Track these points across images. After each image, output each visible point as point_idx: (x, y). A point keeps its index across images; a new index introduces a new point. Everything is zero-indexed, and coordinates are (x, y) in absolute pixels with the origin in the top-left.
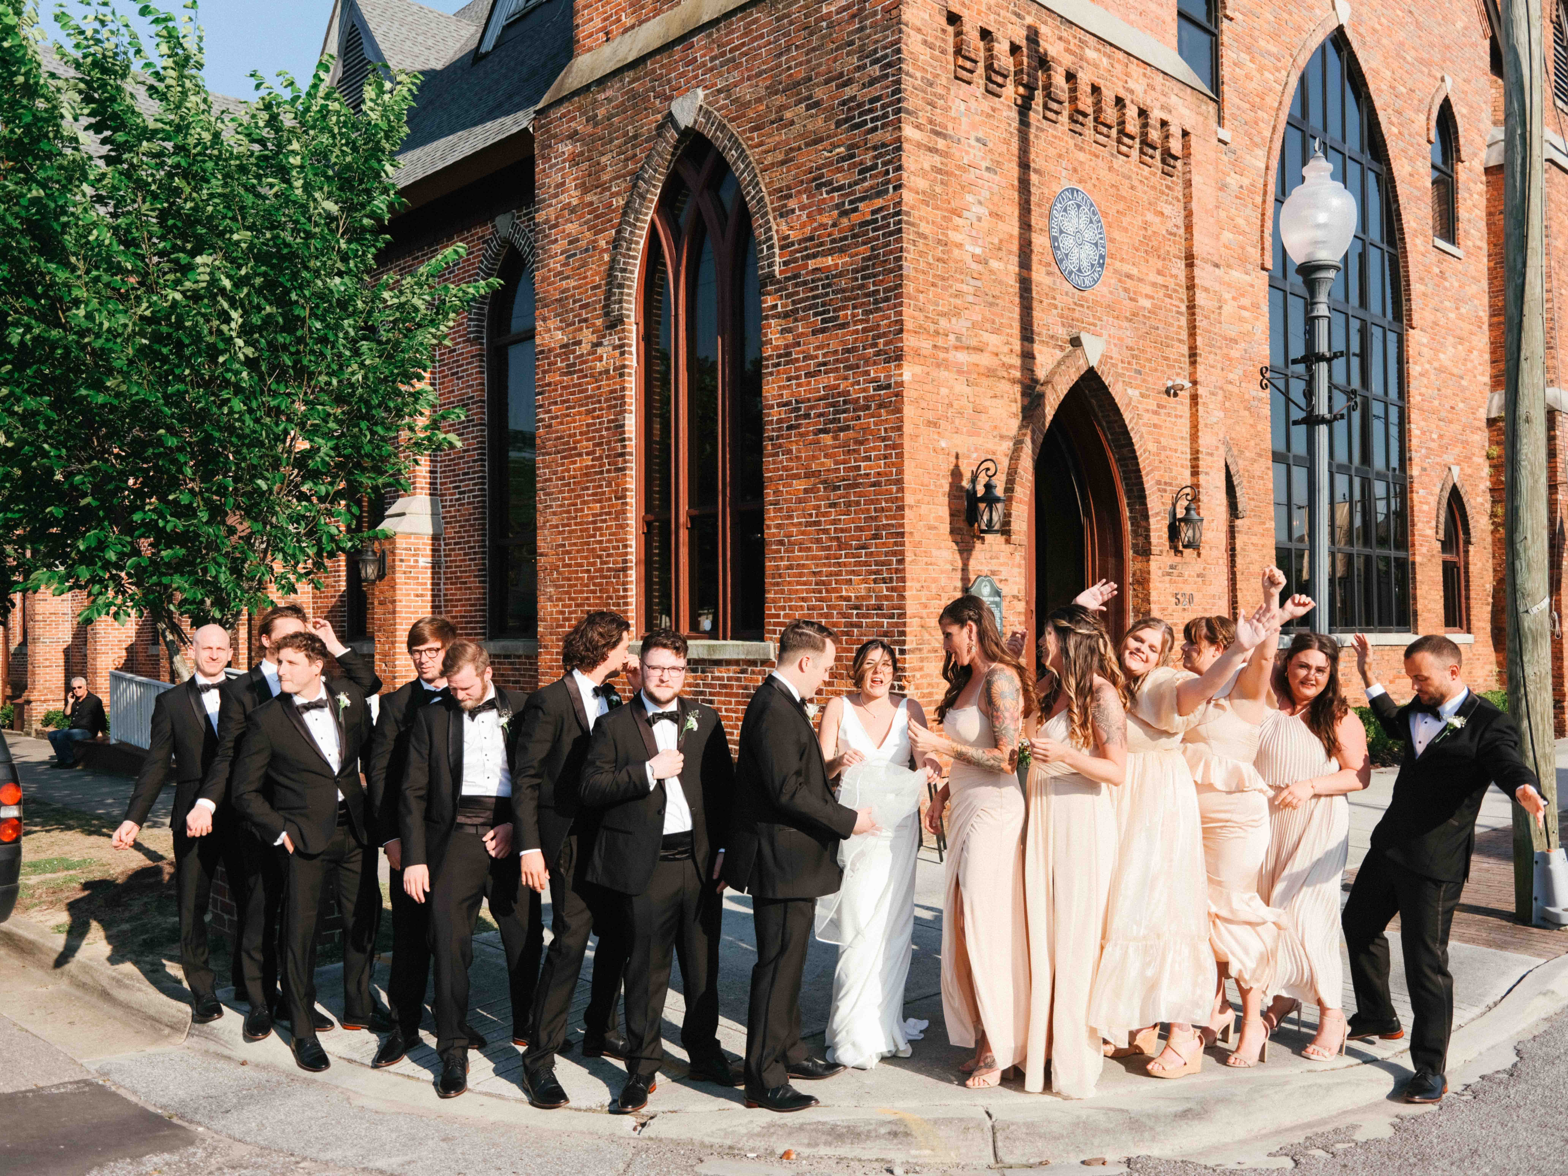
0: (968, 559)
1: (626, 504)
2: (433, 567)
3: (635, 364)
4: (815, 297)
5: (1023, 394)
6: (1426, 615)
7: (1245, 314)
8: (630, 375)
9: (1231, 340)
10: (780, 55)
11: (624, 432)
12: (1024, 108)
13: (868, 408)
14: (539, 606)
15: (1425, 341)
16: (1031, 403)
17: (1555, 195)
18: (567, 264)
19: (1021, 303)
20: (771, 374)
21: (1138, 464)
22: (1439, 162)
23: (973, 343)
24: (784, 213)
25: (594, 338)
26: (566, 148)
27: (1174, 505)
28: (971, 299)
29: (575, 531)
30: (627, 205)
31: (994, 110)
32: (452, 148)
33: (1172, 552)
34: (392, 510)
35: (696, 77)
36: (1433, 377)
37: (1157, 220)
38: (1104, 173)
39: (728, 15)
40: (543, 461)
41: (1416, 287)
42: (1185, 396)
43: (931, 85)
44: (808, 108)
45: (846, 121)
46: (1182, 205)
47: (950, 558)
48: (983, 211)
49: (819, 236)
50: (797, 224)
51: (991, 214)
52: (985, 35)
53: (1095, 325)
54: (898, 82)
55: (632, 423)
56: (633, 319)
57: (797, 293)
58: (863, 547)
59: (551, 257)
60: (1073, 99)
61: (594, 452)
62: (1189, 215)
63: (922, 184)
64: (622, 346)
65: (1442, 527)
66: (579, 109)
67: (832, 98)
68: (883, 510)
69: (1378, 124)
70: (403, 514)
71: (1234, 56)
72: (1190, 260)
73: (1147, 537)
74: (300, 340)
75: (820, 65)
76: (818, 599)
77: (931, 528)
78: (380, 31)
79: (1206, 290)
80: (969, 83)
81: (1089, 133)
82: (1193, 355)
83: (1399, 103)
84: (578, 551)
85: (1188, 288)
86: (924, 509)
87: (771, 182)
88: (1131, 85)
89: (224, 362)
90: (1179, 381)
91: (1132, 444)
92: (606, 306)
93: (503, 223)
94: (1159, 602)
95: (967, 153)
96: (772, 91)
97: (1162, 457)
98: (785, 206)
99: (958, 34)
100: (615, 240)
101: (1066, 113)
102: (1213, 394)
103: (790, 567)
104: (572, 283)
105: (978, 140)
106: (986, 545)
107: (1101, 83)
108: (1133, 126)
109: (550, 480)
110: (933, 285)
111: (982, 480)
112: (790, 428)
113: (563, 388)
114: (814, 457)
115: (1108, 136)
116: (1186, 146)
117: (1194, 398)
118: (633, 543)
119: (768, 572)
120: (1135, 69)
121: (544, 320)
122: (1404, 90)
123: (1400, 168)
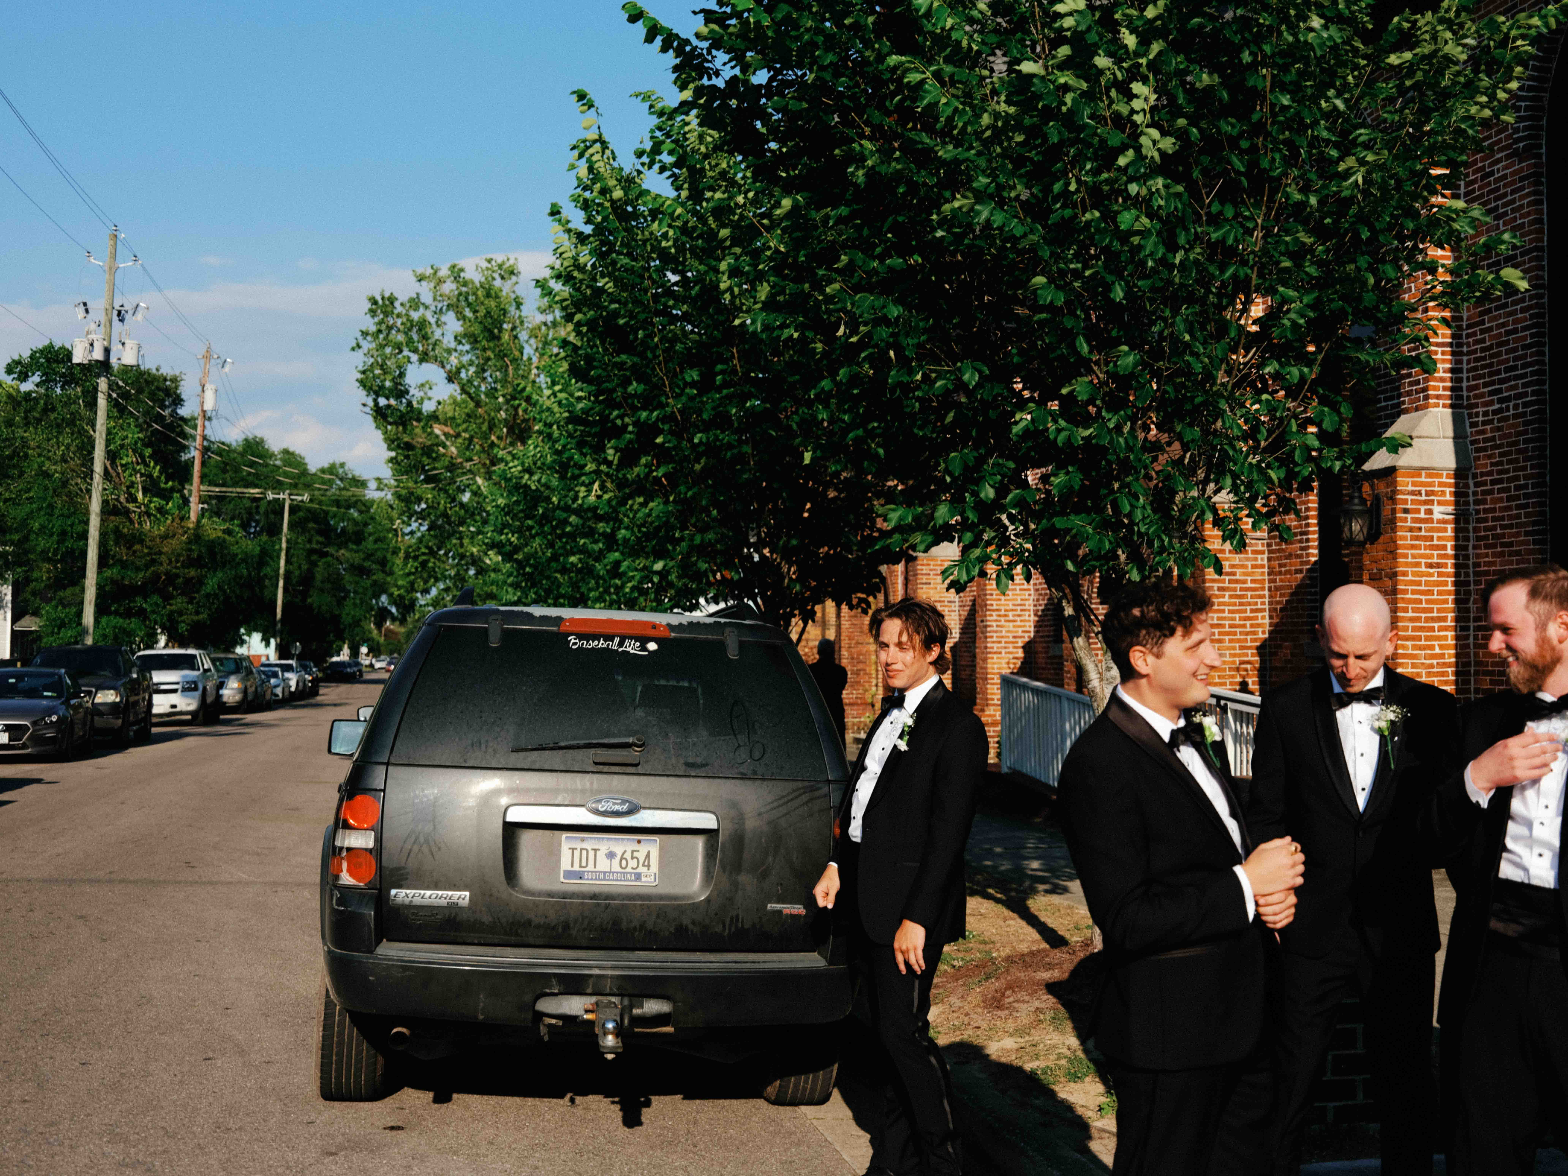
2: (1457, 521)
34: (1390, 435)
74: (1259, 129)
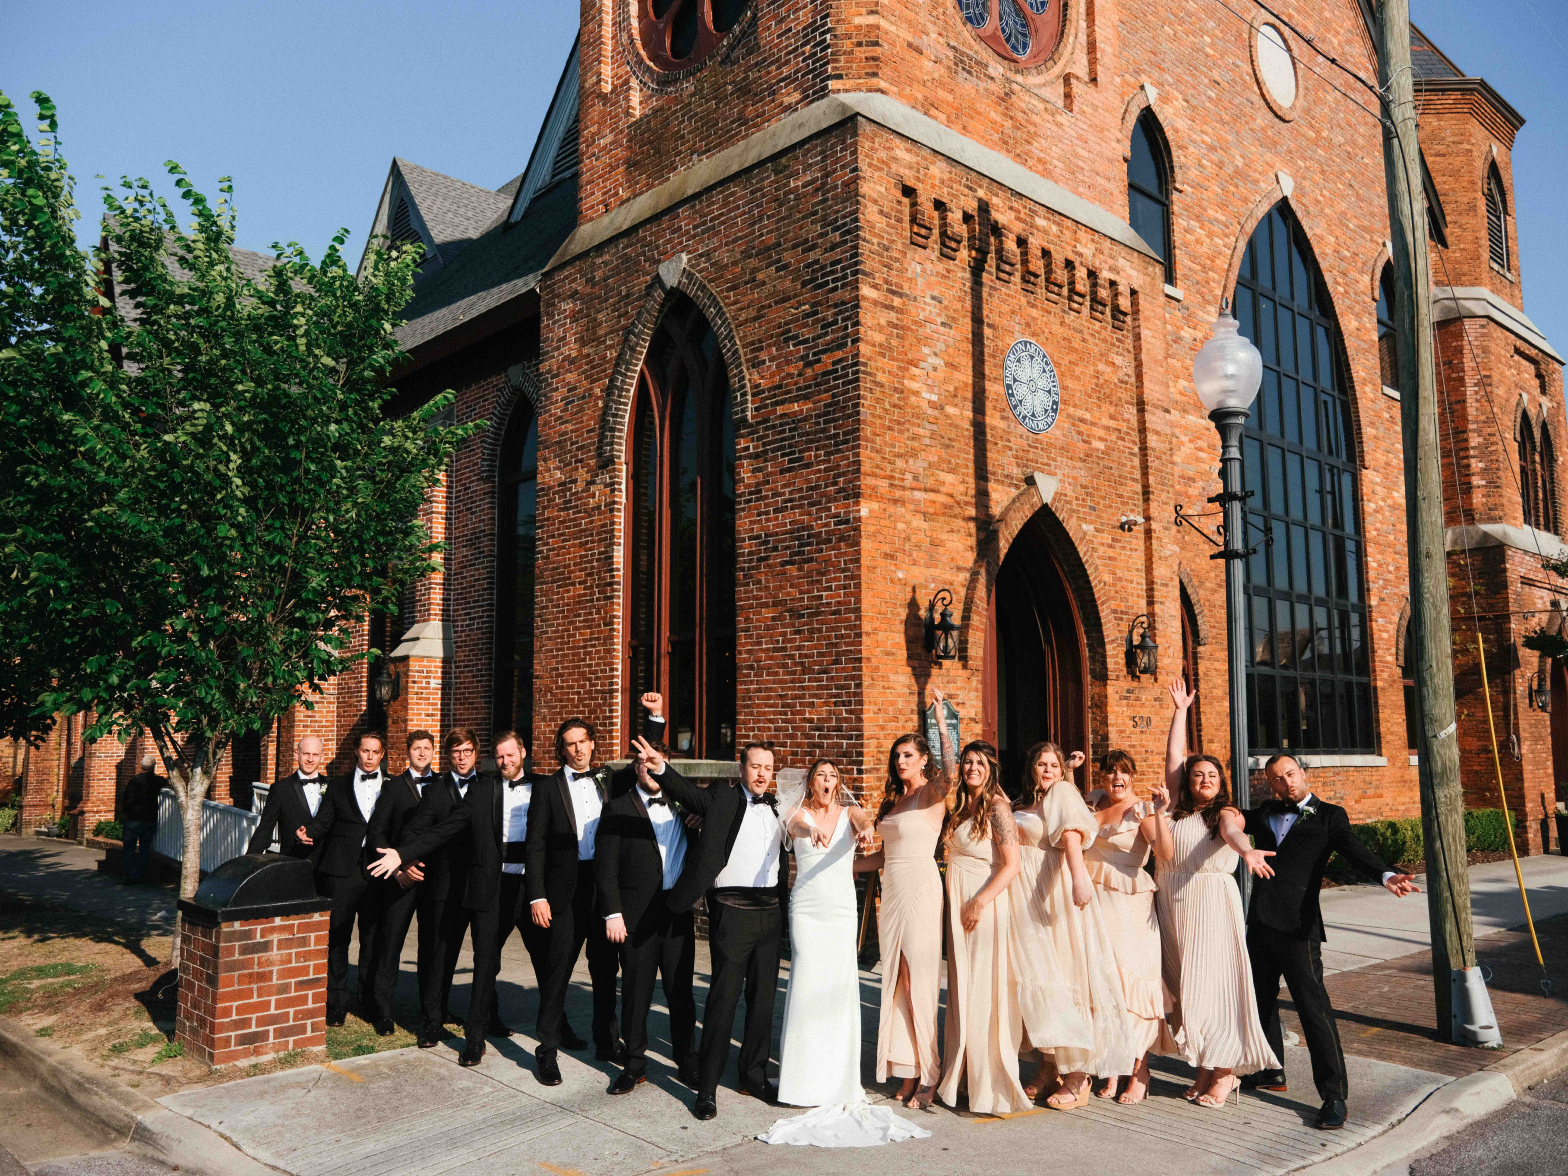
0: (926, 683)
1: (613, 630)
2: (443, 689)
3: (624, 500)
4: (782, 440)
5: (978, 529)
6: (1389, 737)
7: (1202, 455)
8: (619, 510)
9: (1189, 479)
10: (754, 223)
11: (612, 563)
12: (977, 269)
13: (830, 541)
14: (535, 724)
15: (1378, 480)
16: (987, 537)
17: (1493, 347)
18: (566, 410)
19: (975, 446)
20: (743, 509)
21: (1093, 594)
22: (1385, 318)
23: (930, 482)
24: (756, 364)
25: (588, 477)
26: (567, 306)
27: (1131, 633)
28: (927, 441)
29: (567, 655)
30: (620, 356)
31: (948, 271)
32: (471, 306)
33: (1129, 678)
34: (408, 635)
35: (681, 243)
36: (1387, 514)
37: (1109, 369)
38: (1056, 328)
39: (709, 189)
40: (541, 590)
41: (1368, 431)
42: (1139, 530)
43: (887, 250)
44: (778, 270)
45: (810, 281)
46: (1132, 356)
47: (908, 682)
48: (938, 362)
49: (787, 385)
50: (767, 374)
51: (946, 364)
52: (939, 205)
53: (1049, 465)
54: (856, 247)
55: (619, 555)
56: (623, 460)
57: (767, 436)
58: (825, 672)
59: (552, 403)
60: (1025, 262)
61: (585, 582)
62: (1139, 365)
63: (878, 338)
64: (613, 484)
65: (1402, 653)
66: (580, 271)
67: (798, 262)
68: (842, 637)
69: (1324, 284)
70: (417, 639)
71: (1185, 223)
72: (1141, 406)
73: (1104, 663)
75: (788, 232)
76: (784, 721)
77: (888, 654)
78: (425, 204)
79: (1157, 433)
80: (925, 248)
81: (1041, 292)
82: (1146, 493)
83: (1343, 265)
84: (570, 674)
85: (1140, 431)
86: (881, 636)
87: (745, 336)
88: (1080, 249)
89: (222, 499)
90: (1132, 517)
91: (1087, 576)
92: (599, 448)
93: (515, 374)
94: (1116, 725)
95: (924, 310)
96: (747, 255)
97: (1118, 588)
98: (757, 357)
99: (914, 204)
100: (608, 388)
101: (1018, 275)
102: (1166, 529)
103: (759, 690)
104: (570, 427)
105: (933, 298)
106: (943, 671)
107: (1051, 247)
108: (1082, 286)
109: (546, 607)
110: (890, 429)
111: (939, 608)
112: (760, 560)
113: (561, 522)
114: (781, 587)
115: (1059, 295)
116: (1135, 303)
117: (1148, 533)
118: (620, 667)
119: (739, 695)
120: (1082, 234)
121: (545, 460)
122: (1348, 254)
123: (1348, 323)
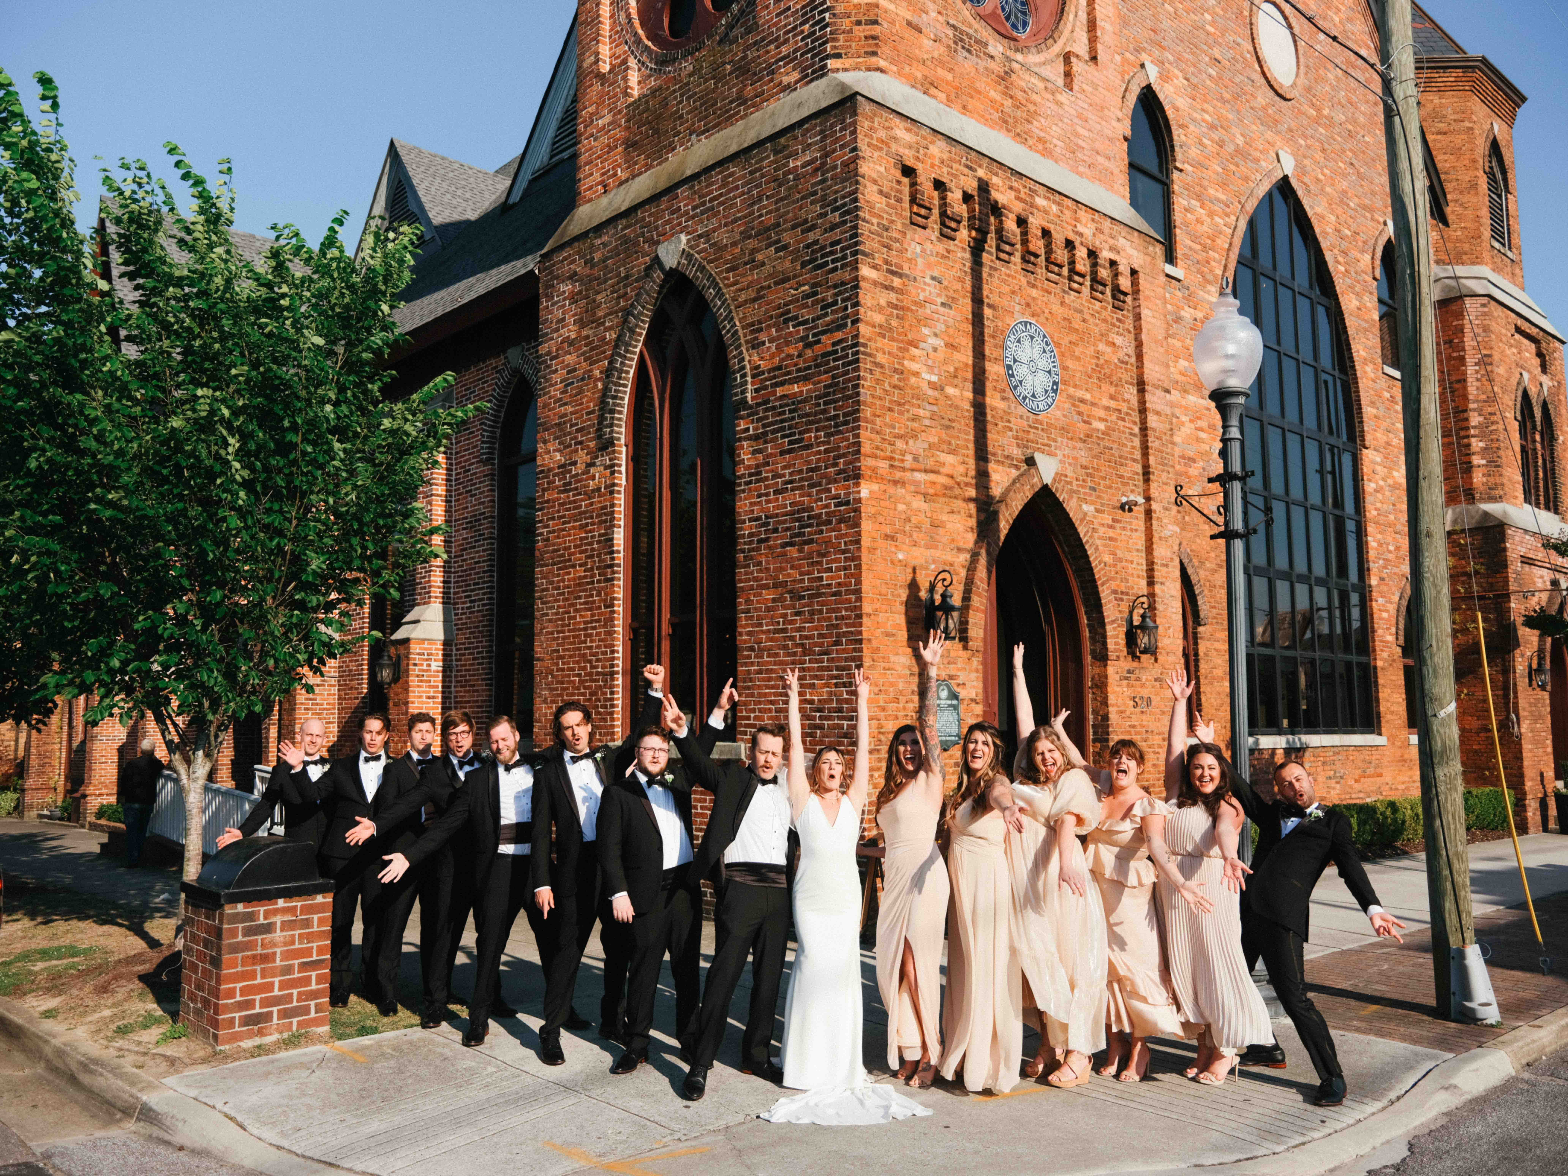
1: (614, 612)
2: (444, 671)
3: (624, 482)
4: (782, 421)
5: (979, 510)
6: (1389, 717)
7: (1202, 435)
8: (619, 492)
9: (1190, 459)
10: (753, 204)
11: (613, 545)
12: (977, 249)
13: (830, 522)
15: (1378, 460)
16: (987, 518)
17: (1494, 326)
18: (565, 392)
19: (975, 427)
20: (744, 491)
21: (1093, 575)
22: (1386, 297)
23: (930, 463)
24: (756, 345)
25: (588, 459)
26: (566, 288)
27: (1131, 613)
28: (927, 422)
29: (568, 637)
30: (619, 338)
31: (948, 251)
32: (470, 289)
33: (1130, 658)
34: (409, 618)
35: (680, 224)
36: (1387, 493)
37: (1109, 350)
38: (1056, 308)
39: (708, 170)
40: (541, 572)
41: (1368, 411)
42: (1139, 511)
43: (887, 230)
44: (777, 250)
45: (810, 262)
46: (1132, 336)
47: (908, 663)
48: (938, 342)
49: (786, 366)
50: (767, 355)
51: (947, 345)
52: (939, 185)
53: (1049, 446)
54: (856, 227)
55: (620, 537)
56: (623, 441)
57: (767, 417)
58: (826, 653)
59: (551, 385)
60: (1025, 242)
61: (586, 564)
62: (1139, 345)
63: (878, 318)
64: (612, 466)
65: (1402, 633)
66: (578, 253)
67: (798, 242)
68: (843, 618)
69: (1325, 263)
70: (419, 621)
71: (1185, 203)
72: (1141, 386)
73: (1104, 644)
75: (787, 213)
77: (888, 635)
79: (1158, 413)
80: (924, 228)
81: (1041, 272)
82: (1146, 473)
83: (1344, 245)
84: (570, 656)
85: (1140, 412)
86: (881, 618)
87: (745, 318)
88: (1080, 228)
89: (222, 483)
90: (1132, 498)
91: (1087, 557)
92: (599, 430)
93: (514, 355)
94: (1117, 705)
95: (924, 290)
96: (745, 236)
97: (1119, 568)
98: (756, 338)
99: (913, 184)
100: (608, 370)
101: (1018, 255)
102: (1166, 509)
103: (760, 672)
104: (570, 409)
105: (933, 278)
107: (1052, 227)
108: (1083, 266)
109: (547, 590)
110: (890, 410)
111: (940, 589)
112: (760, 541)
113: (561, 505)
114: (782, 569)
115: (1059, 275)
116: (1135, 283)
117: (1149, 513)
118: (620, 649)
120: (1082, 214)
121: (545, 442)
122: (1349, 233)
123: (1349, 303)
